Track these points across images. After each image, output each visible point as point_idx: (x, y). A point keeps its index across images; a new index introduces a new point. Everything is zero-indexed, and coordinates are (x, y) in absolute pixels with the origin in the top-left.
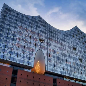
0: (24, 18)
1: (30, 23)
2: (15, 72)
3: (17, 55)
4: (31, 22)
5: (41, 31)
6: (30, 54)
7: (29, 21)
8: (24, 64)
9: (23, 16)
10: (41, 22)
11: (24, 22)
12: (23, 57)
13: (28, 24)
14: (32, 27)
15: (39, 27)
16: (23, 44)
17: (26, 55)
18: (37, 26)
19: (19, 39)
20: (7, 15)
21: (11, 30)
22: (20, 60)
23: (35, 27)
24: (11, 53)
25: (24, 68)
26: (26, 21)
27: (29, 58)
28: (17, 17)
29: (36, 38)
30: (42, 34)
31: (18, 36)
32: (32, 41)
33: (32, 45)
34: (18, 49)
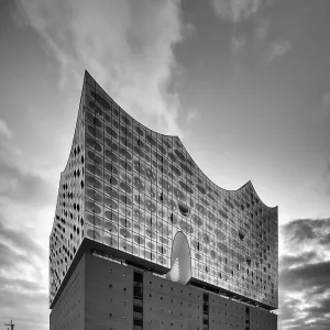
0: (143, 139)
1: (157, 155)
2: (138, 278)
3: (139, 240)
4: (160, 153)
5: (181, 183)
6: (162, 240)
7: (154, 149)
8: (154, 261)
9: (140, 129)
10: (182, 158)
11: (143, 150)
12: (151, 246)
13: (154, 158)
14: (162, 169)
15: (178, 173)
16: (148, 215)
17: (157, 242)
18: (172, 167)
19: (139, 200)
21: (116, 172)
22: (145, 253)
23: (170, 170)
24: (126, 233)
26: (147, 148)
27: (162, 250)
28: (125, 131)
30: (184, 192)
31: (136, 193)
32: (165, 209)
33: (166, 219)
34: (138, 227)
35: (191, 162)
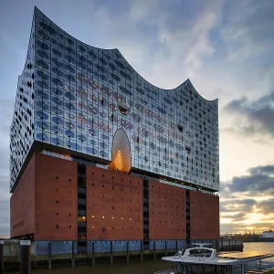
0: (85, 55)
1: (98, 67)
2: (82, 170)
3: (82, 138)
4: (101, 65)
5: (121, 88)
6: (104, 137)
7: (96, 62)
8: (96, 155)
9: (83, 47)
10: (122, 66)
11: (85, 63)
12: (93, 142)
13: (95, 69)
14: (103, 78)
15: (118, 79)
16: (90, 117)
17: (98, 139)
18: (113, 75)
19: (81, 105)
20: (48, 43)
21: (62, 84)
22: (88, 149)
23: (110, 78)
24: (69, 134)
25: (95, 162)
26: (90, 62)
27: (103, 145)
28: (69, 50)
29: (113, 104)
30: (124, 95)
31: (79, 100)
32: (106, 111)
33: (106, 119)
34: (81, 127)
35: (130, 69)
